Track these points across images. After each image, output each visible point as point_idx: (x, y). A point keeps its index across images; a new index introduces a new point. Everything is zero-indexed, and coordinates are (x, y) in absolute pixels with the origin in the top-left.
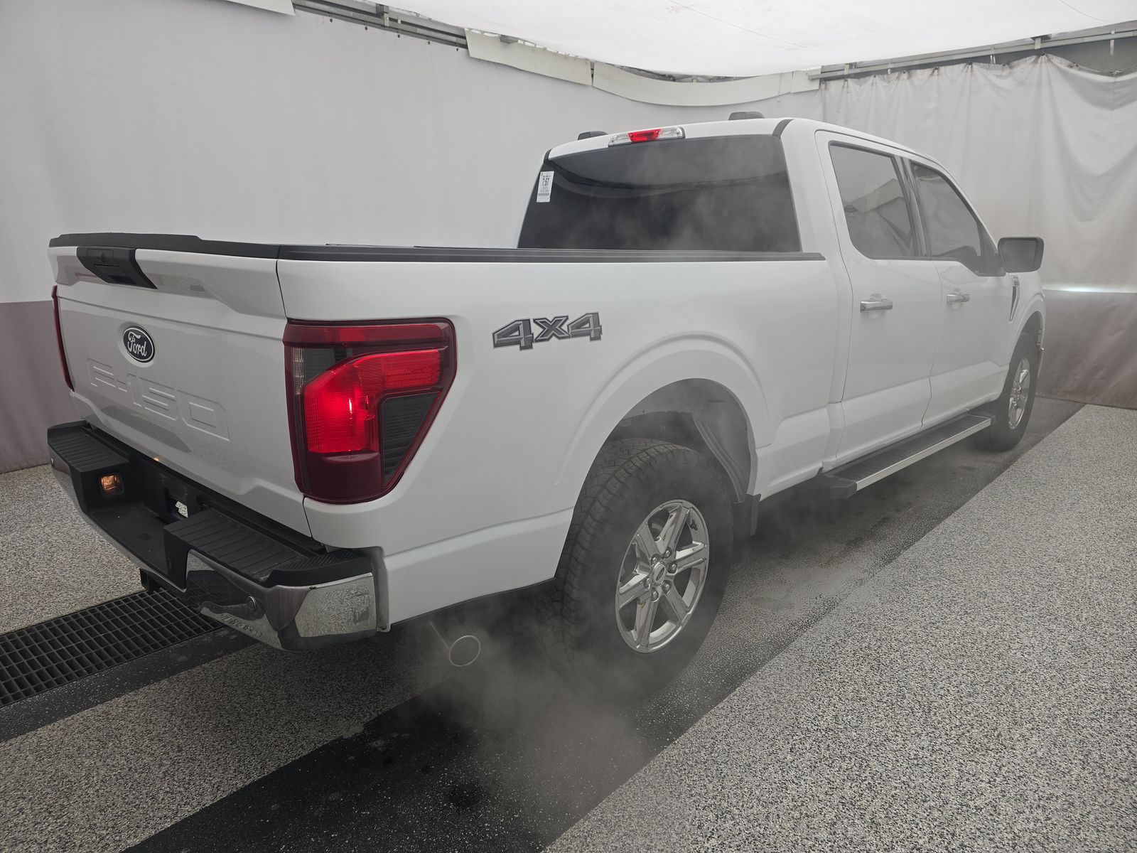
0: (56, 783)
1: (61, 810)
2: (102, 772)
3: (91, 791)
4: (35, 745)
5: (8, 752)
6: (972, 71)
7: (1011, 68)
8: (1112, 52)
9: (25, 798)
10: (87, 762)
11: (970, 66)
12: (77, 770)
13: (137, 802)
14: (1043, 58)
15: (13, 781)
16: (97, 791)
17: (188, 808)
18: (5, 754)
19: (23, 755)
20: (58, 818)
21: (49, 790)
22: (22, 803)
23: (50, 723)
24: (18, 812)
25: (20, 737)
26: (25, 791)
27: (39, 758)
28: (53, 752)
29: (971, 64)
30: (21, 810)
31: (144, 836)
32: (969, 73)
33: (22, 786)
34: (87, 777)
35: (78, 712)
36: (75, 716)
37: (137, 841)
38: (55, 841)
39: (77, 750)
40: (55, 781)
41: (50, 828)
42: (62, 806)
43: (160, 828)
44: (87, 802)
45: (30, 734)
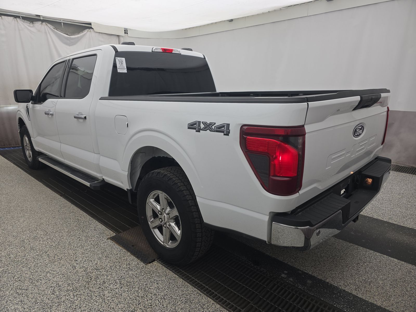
0: (395, 286)
1: (402, 279)
2: (381, 277)
3: (390, 276)
4: (387, 302)
5: (396, 308)
6: (17, 21)
7: (33, 24)
8: (63, 27)
9: (407, 290)
10: (381, 282)
11: (16, 19)
12: (386, 283)
13: (384, 264)
14: (44, 23)
15: (405, 297)
16: (388, 274)
17: (377, 254)
18: (398, 307)
19: (393, 302)
20: (404, 278)
21: (399, 286)
22: (409, 289)
23: (373, 304)
24: (412, 288)
25: (387, 309)
26: (404, 291)
27: (390, 296)
28: (385, 294)
29: (16, 18)
30: (411, 288)
31: (393, 259)
32: (16, 22)
33: (404, 294)
34: (386, 279)
35: (361, 298)
36: (364, 298)
37: (395, 259)
38: (411, 275)
39: (379, 288)
40: (394, 286)
41: (409, 278)
42: (400, 279)
43: (387, 257)
44: (394, 275)
45: (383, 307)
